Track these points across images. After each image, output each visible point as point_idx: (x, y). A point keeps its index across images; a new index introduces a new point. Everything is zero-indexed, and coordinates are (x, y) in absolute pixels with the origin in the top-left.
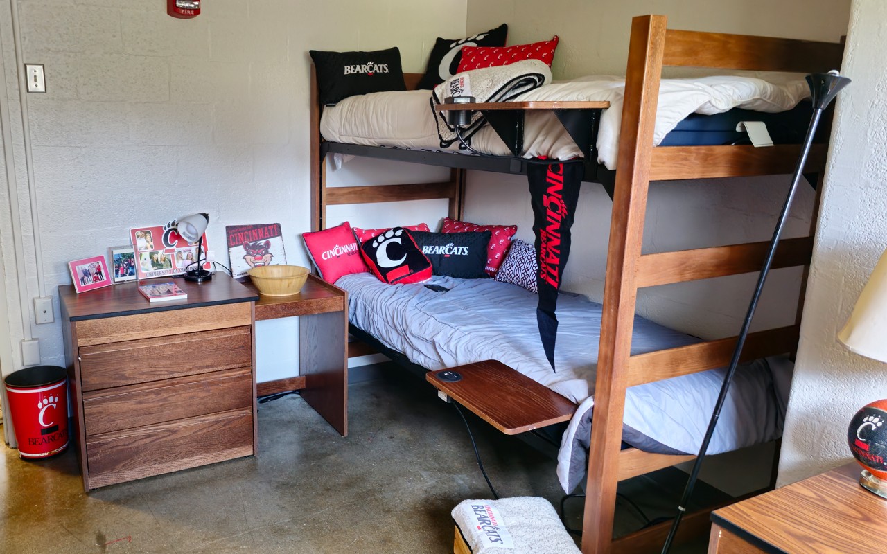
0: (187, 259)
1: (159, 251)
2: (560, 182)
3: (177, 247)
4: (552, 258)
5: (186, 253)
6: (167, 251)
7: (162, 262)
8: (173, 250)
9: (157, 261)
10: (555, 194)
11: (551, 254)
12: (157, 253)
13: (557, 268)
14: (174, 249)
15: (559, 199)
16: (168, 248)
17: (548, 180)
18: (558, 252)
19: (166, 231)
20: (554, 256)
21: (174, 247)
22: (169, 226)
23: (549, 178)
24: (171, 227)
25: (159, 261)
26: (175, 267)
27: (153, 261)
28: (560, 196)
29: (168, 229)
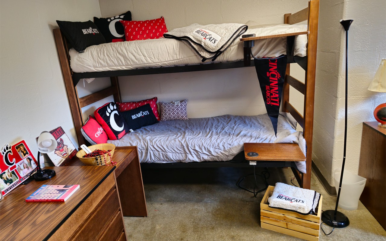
0: (24, 168)
1: (5, 171)
2: (276, 66)
3: (16, 163)
4: (275, 95)
5: (22, 165)
6: (11, 169)
7: (11, 178)
8: (15, 167)
9: (7, 179)
10: (274, 71)
11: (274, 94)
12: (5, 173)
13: (278, 98)
14: (15, 165)
15: (276, 72)
16: (11, 166)
17: (270, 66)
18: (278, 92)
19: (4, 155)
20: (275, 94)
21: (15, 164)
22: (5, 151)
23: (270, 65)
24: (7, 151)
25: (8, 178)
26: (20, 177)
27: (4, 180)
28: (276, 71)
29: (5, 153)
